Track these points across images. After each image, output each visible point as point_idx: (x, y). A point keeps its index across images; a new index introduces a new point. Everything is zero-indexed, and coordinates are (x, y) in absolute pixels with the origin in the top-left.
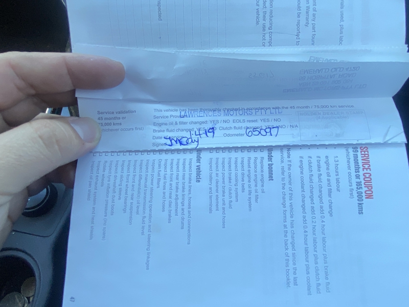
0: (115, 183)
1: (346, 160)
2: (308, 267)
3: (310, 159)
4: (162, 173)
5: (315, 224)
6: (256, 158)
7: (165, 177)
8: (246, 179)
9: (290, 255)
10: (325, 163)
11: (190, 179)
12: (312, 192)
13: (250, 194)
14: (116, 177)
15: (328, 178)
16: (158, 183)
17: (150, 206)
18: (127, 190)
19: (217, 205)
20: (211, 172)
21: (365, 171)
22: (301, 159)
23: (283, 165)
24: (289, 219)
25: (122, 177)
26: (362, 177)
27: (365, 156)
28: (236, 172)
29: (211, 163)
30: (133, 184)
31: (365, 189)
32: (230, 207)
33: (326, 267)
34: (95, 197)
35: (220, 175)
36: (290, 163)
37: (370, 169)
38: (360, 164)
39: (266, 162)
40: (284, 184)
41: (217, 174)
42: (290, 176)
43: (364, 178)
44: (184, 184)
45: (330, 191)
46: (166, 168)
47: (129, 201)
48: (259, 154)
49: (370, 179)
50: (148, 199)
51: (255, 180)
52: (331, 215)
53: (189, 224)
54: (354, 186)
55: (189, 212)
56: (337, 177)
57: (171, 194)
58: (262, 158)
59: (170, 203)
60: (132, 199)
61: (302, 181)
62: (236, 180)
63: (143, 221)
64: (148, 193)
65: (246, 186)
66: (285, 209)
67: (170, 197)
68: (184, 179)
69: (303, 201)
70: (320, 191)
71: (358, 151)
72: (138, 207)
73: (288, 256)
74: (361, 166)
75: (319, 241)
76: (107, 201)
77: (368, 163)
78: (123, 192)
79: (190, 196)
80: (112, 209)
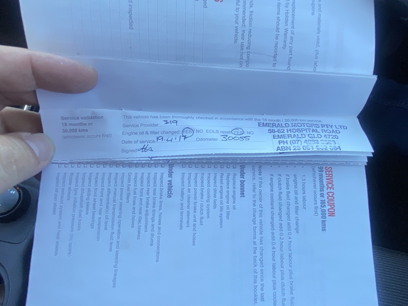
0: (82, 197)
1: (312, 179)
2: (274, 283)
3: (280, 177)
4: (132, 188)
5: (282, 241)
6: (229, 174)
7: (135, 192)
8: (218, 195)
9: (259, 271)
10: (294, 181)
11: (161, 195)
12: (280, 209)
13: (221, 211)
14: (82, 190)
15: (296, 196)
16: (128, 198)
17: (119, 222)
18: (94, 204)
19: (188, 222)
20: (183, 187)
21: (329, 190)
22: (272, 177)
23: (254, 182)
24: (258, 236)
25: (89, 190)
26: (326, 196)
27: (329, 176)
28: (209, 187)
29: (183, 178)
30: (101, 198)
31: (328, 207)
32: (201, 223)
33: (291, 283)
34: (61, 211)
35: (192, 191)
37: (333, 188)
38: (325, 183)
39: (238, 179)
40: (255, 201)
41: (189, 190)
42: (260, 193)
43: (328, 197)
44: (154, 199)
45: (297, 209)
46: (135, 182)
47: (97, 216)
48: (231, 171)
49: (332, 198)
50: (117, 214)
51: (227, 197)
52: (297, 232)
53: (159, 241)
54: (319, 205)
55: (159, 228)
56: (304, 195)
57: (141, 209)
58: (235, 175)
59: (140, 218)
60: (100, 214)
61: (272, 198)
62: (209, 196)
63: (112, 237)
64: (117, 208)
65: (218, 203)
66: (255, 226)
67: (140, 213)
68: (154, 194)
69: (272, 218)
70: (288, 209)
71: (323, 171)
72: (106, 222)
73: (257, 273)
74: (325, 185)
75: (286, 257)
76: (73, 216)
77: (331, 183)
78: (91, 207)
79: (160, 212)
80: (79, 224)
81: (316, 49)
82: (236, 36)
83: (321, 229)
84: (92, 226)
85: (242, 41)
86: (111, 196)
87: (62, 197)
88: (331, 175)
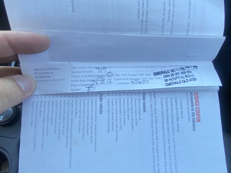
0: (48, 115)
1: (186, 100)
2: (165, 162)
3: (167, 99)
4: (78, 109)
5: (169, 137)
6: (136, 99)
7: (80, 111)
8: (130, 111)
9: (156, 156)
10: (175, 101)
11: (96, 112)
12: (168, 119)
13: (132, 121)
14: (48, 111)
15: (177, 110)
16: (76, 115)
17: (71, 130)
18: (56, 119)
19: (113, 128)
21: (197, 106)
22: (162, 99)
23: (151, 103)
24: (155, 135)
25: (52, 111)
27: (196, 98)
28: (124, 107)
29: (108, 102)
30: (60, 115)
31: (196, 117)
32: (121, 129)
33: (176, 162)
34: (36, 124)
35: (114, 109)
37: (199, 105)
38: (194, 102)
39: (142, 101)
40: (152, 114)
41: (112, 109)
42: (155, 110)
43: (196, 110)
44: (92, 115)
45: (178, 118)
46: (80, 105)
47: (58, 126)
48: (137, 97)
49: (199, 111)
50: (70, 124)
51: (136, 112)
52: (178, 132)
53: (96, 140)
54: (191, 115)
55: (96, 132)
56: (182, 110)
57: (84, 121)
58: (140, 99)
59: (84, 127)
60: (60, 125)
61: (162, 112)
62: (124, 113)
63: (67, 139)
64: (70, 121)
65: (130, 116)
66: (153, 129)
67: (84, 124)
68: (92, 112)
69: (163, 124)
70: (172, 118)
71: (193, 95)
72: (63, 130)
73: (155, 157)
74: (194, 104)
75: (172, 147)
76: (43, 126)
77: (198, 102)
78: (54, 121)
79: (96, 123)
80: (47, 132)
81: (188, 21)
82: (139, 14)
83: (192, 129)
84: (55, 132)
85: (142, 17)
86: (66, 114)
87: (36, 116)
88: (197, 97)
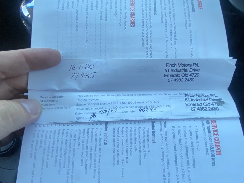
0: (49, 145)
1: (202, 129)
3: (179, 128)
4: (81, 138)
5: (184, 173)
6: (144, 128)
7: (83, 141)
8: (137, 142)
10: (189, 131)
11: (100, 143)
12: (181, 151)
13: (140, 153)
14: (50, 141)
15: (192, 141)
16: (79, 146)
17: (73, 162)
18: (57, 150)
19: (118, 161)
20: (114, 137)
21: (215, 136)
22: (173, 128)
23: (161, 132)
24: (166, 170)
25: (54, 141)
26: (213, 140)
27: (214, 126)
28: (131, 137)
29: (114, 131)
30: (62, 146)
31: (215, 149)
32: (127, 162)
34: (36, 155)
35: (120, 139)
36: (166, 131)
37: (218, 135)
38: (212, 132)
39: (151, 130)
40: (163, 146)
41: (118, 139)
42: (166, 140)
43: (215, 141)
44: (96, 145)
45: (193, 150)
46: (84, 135)
47: (58, 158)
48: (146, 125)
49: (218, 142)
50: (71, 156)
51: (144, 143)
52: (194, 167)
53: (99, 175)
54: (209, 147)
55: (99, 166)
56: (197, 140)
57: (87, 153)
58: (148, 128)
59: (87, 159)
60: (61, 157)
61: (175, 143)
62: (131, 143)
63: (68, 173)
64: (72, 152)
65: (138, 147)
66: (163, 163)
67: (87, 155)
68: (96, 142)
69: (176, 157)
70: (187, 150)
71: (209, 123)
72: (64, 162)
76: (43, 158)
77: (216, 131)
78: (55, 152)
79: (100, 155)
80: (47, 164)
81: (191, 46)
82: (143, 43)
83: (212, 164)
84: (55, 165)
86: (68, 145)
